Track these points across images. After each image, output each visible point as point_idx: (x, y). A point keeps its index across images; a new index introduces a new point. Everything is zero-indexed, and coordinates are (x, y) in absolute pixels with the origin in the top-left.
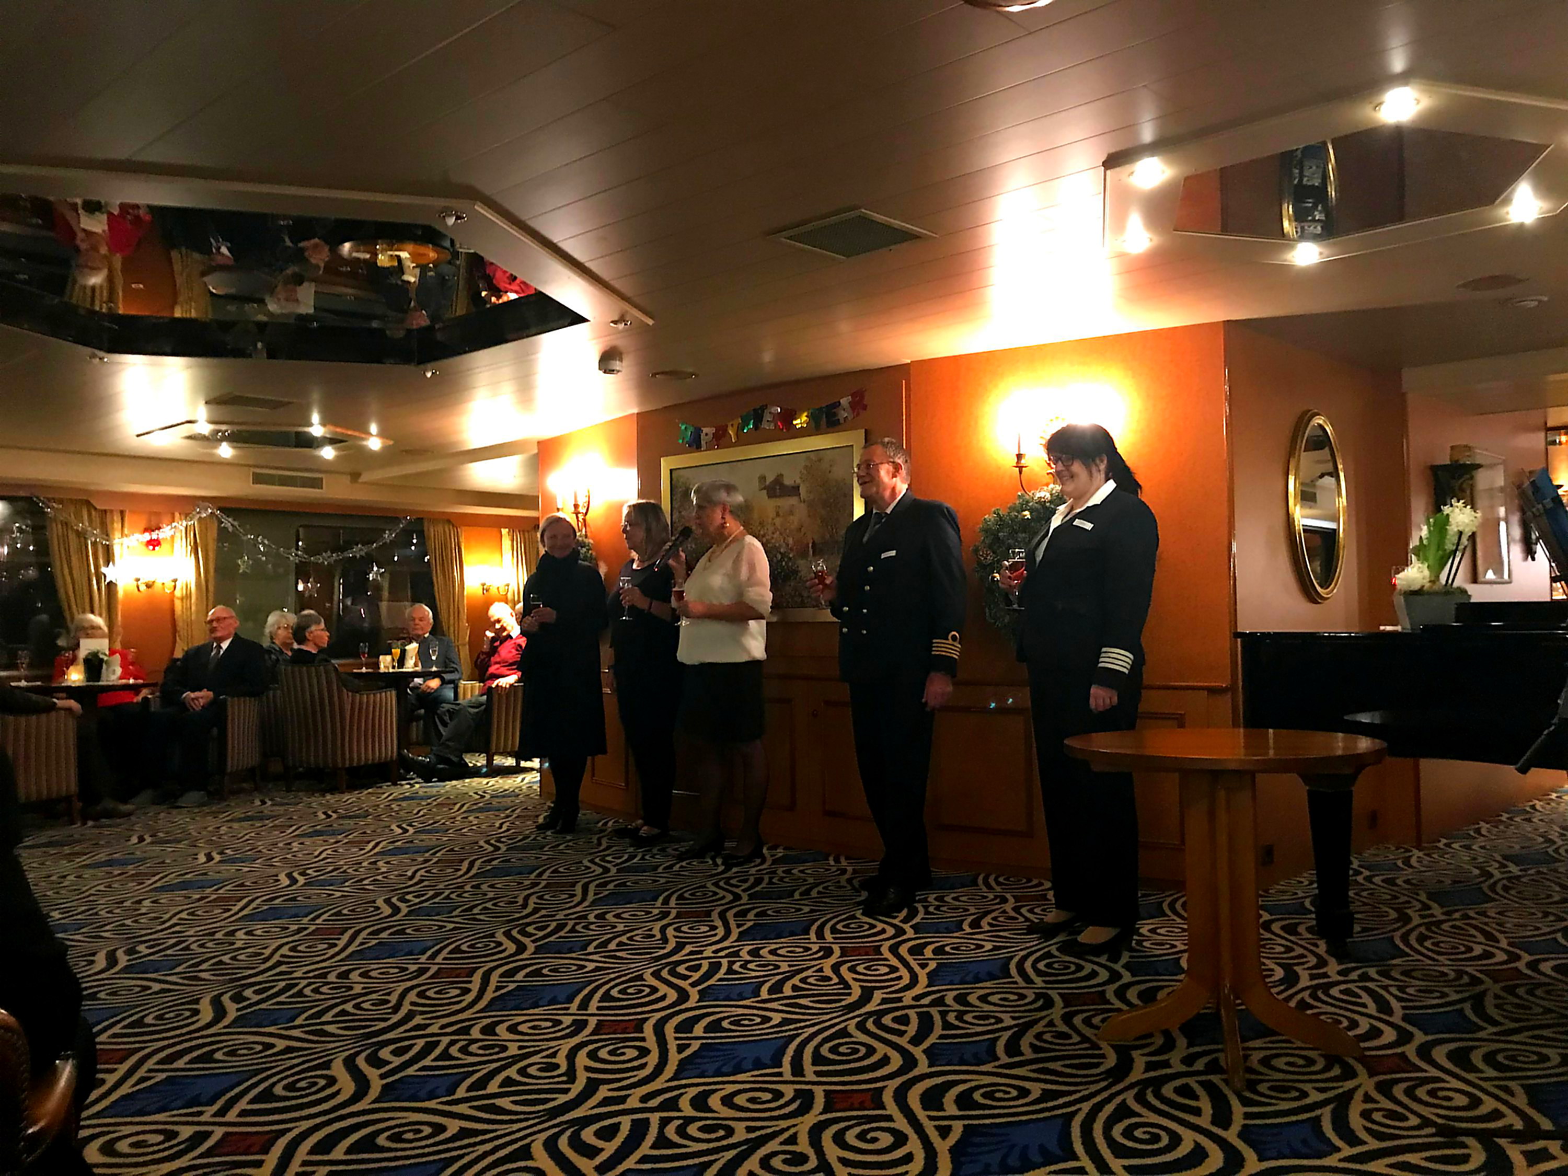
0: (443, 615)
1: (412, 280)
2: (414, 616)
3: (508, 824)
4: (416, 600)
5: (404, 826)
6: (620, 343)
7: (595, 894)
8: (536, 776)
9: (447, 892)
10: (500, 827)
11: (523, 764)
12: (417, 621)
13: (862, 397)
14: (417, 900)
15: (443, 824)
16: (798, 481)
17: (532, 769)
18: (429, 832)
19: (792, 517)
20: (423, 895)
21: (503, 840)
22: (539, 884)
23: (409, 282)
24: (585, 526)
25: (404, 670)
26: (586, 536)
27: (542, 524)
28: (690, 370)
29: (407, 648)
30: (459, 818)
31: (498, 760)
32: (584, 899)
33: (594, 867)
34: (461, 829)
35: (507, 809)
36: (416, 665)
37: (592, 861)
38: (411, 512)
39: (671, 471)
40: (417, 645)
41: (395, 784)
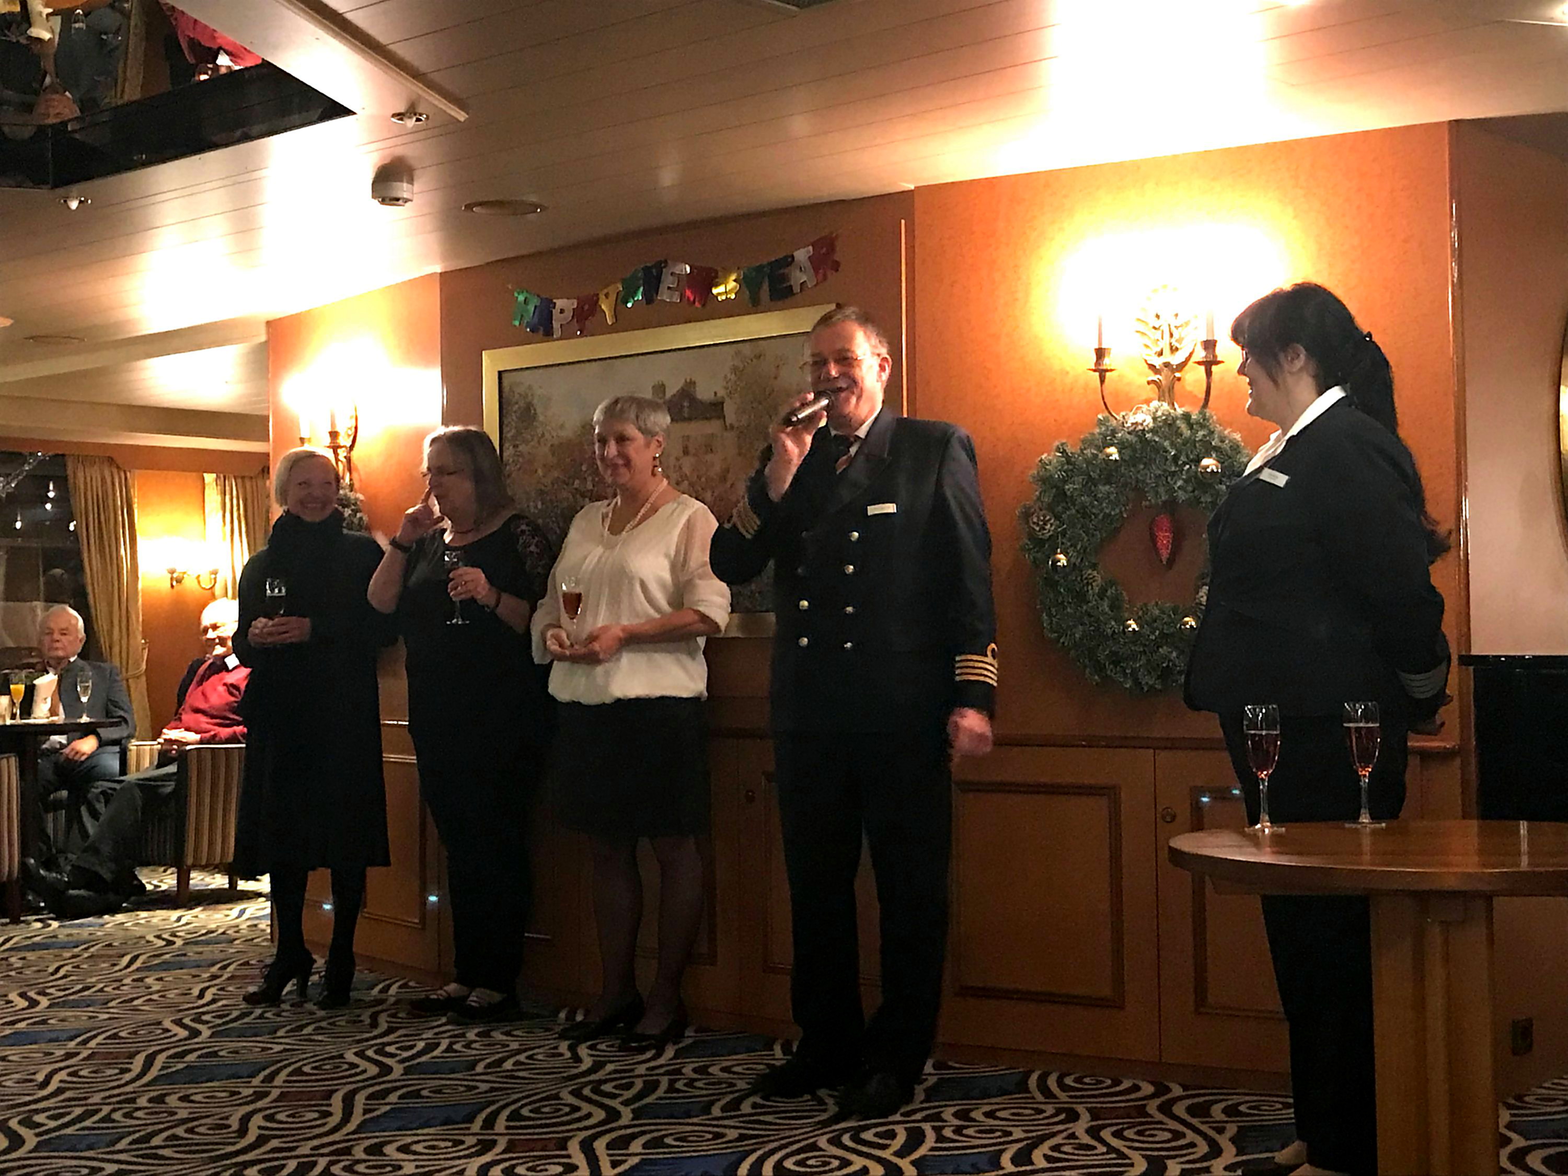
0: (101, 624)
1: (46, 36)
2: (52, 625)
3: (213, 990)
4: (52, 598)
5: (32, 994)
6: (411, 151)
7: (366, 1112)
8: (262, 908)
9: (106, 1110)
10: (201, 995)
11: (242, 885)
12: (57, 636)
13: (832, 248)
14: (53, 1124)
15: (101, 990)
16: (721, 393)
17: (259, 895)
18: (75, 1005)
19: (709, 457)
20: (62, 1115)
21: (205, 1018)
22: (267, 1094)
23: (39, 40)
24: (350, 470)
25: (31, 721)
26: (351, 487)
27: (276, 468)
28: (533, 199)
29: (36, 682)
30: (127, 981)
31: (199, 880)
32: (346, 1118)
33: (363, 1064)
34: (132, 1000)
35: (213, 965)
36: (53, 712)
37: (360, 1054)
38: (44, 444)
39: (500, 373)
40: (56, 677)
41: (16, 921)
